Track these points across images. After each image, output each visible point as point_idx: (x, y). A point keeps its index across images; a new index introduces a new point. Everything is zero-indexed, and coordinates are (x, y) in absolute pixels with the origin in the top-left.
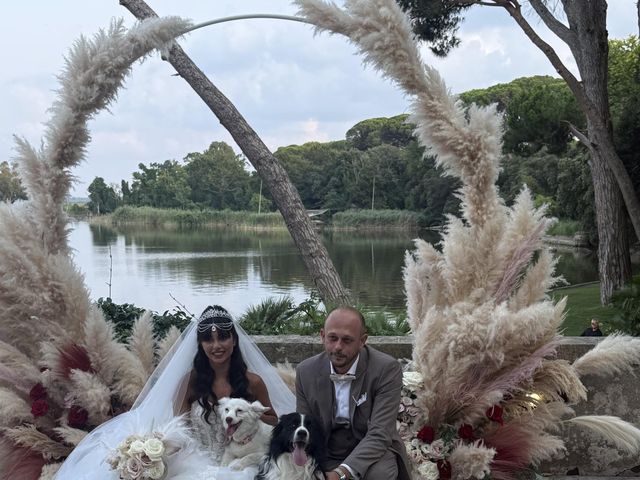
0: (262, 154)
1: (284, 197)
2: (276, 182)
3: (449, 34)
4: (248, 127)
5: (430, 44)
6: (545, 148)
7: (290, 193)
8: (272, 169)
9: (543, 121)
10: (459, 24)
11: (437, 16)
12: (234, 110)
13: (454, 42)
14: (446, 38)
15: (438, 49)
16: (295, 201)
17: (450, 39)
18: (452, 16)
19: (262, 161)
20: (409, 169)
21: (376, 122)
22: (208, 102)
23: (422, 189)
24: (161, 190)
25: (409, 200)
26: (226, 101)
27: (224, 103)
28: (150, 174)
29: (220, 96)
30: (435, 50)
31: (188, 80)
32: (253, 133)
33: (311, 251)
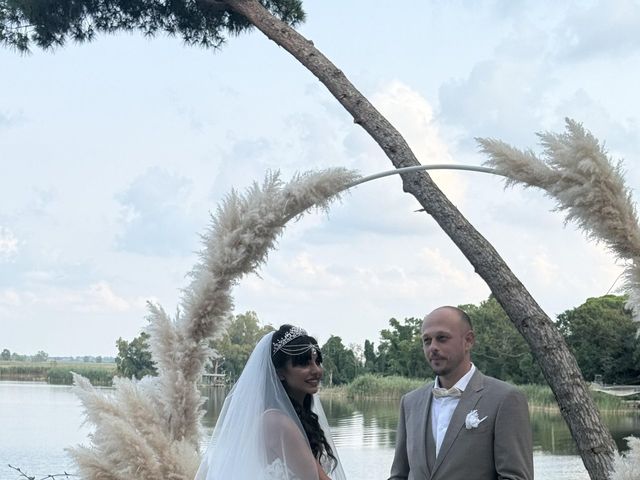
0: (530, 313)
1: (557, 370)
2: (547, 350)
4: (513, 277)
7: (567, 365)
8: (543, 333)
12: (495, 254)
16: (573, 376)
19: (529, 322)
22: (460, 245)
24: (416, 354)
26: (485, 244)
27: (482, 246)
28: (405, 332)
29: (477, 236)
31: (435, 217)
32: (519, 285)
33: (593, 444)
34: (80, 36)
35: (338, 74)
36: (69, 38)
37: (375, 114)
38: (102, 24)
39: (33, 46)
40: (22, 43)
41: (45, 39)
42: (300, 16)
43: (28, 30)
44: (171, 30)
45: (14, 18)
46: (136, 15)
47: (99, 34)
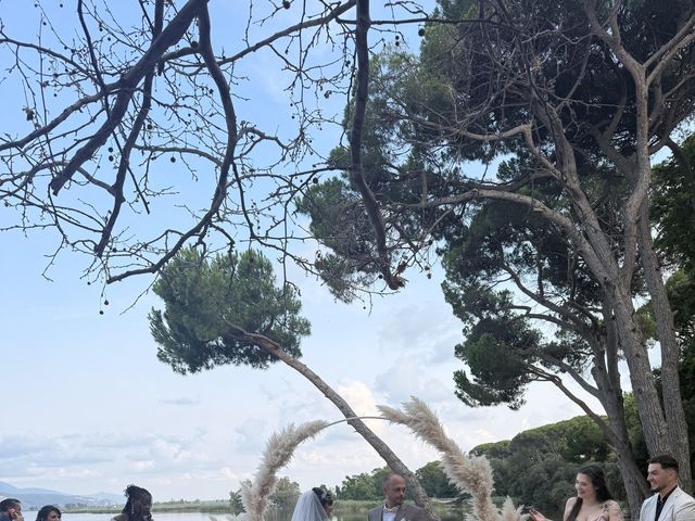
2: (413, 487)
3: (519, 398)
5: (508, 404)
6: (593, 458)
9: (589, 443)
10: (525, 392)
11: (511, 389)
12: (388, 448)
13: (522, 402)
14: (517, 400)
17: (520, 400)
18: (520, 388)
20: (509, 472)
21: (487, 445)
23: (519, 484)
24: (358, 490)
25: (510, 490)
26: (383, 444)
28: (352, 481)
29: (380, 441)
30: (511, 407)
31: (362, 434)
34: (208, 368)
35: (317, 377)
36: (203, 369)
37: (334, 393)
38: (217, 362)
39: (188, 373)
40: (183, 372)
41: (193, 370)
42: (300, 355)
43: (186, 366)
44: (246, 363)
45: (180, 362)
46: (231, 358)
47: (216, 367)
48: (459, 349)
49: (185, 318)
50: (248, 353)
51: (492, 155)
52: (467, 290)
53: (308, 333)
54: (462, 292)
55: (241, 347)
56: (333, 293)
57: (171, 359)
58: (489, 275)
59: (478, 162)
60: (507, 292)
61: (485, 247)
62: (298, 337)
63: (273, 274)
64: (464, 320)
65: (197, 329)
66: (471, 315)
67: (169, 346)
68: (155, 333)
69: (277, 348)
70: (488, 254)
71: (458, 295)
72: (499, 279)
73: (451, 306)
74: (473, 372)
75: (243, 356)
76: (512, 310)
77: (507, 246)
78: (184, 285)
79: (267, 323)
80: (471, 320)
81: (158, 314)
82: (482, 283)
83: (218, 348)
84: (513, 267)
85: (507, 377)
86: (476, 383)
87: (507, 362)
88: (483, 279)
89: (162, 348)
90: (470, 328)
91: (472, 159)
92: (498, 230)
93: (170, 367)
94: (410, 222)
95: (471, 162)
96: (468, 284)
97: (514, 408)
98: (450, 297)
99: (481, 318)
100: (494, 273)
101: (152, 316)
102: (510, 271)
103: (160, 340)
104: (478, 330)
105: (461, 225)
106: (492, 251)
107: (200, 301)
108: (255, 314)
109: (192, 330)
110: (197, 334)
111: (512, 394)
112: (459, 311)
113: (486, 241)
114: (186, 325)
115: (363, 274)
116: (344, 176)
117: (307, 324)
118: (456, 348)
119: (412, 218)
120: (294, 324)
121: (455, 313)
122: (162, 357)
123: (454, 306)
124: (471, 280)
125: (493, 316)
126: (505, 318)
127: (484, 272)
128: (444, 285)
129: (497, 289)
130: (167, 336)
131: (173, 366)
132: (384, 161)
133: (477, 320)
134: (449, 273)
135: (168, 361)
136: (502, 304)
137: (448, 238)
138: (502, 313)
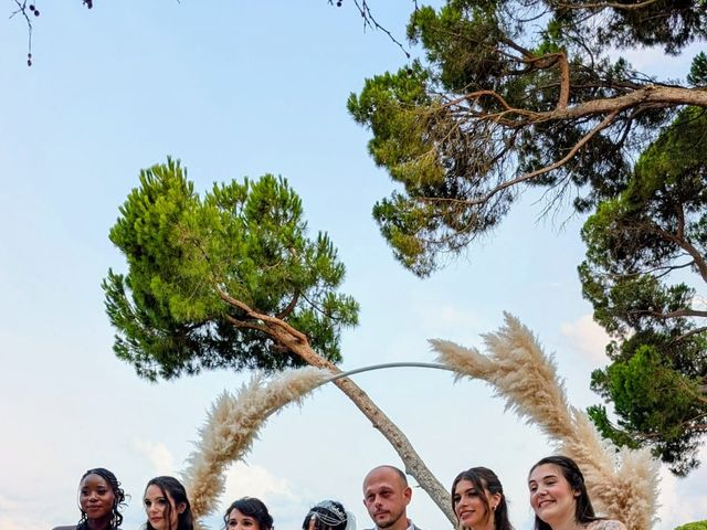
3: (688, 456)
5: (670, 466)
10: (699, 448)
11: (678, 441)
13: (694, 464)
14: (685, 460)
15: (678, 470)
17: (689, 461)
18: (692, 441)
30: (674, 471)
31: (427, 491)
34: (191, 372)
35: (362, 394)
36: (184, 373)
37: (387, 421)
38: (207, 364)
39: (160, 378)
40: (152, 376)
41: (168, 373)
42: (339, 359)
43: (157, 367)
44: (252, 367)
45: (147, 360)
46: (229, 358)
47: (204, 371)
48: (598, 378)
49: (155, 281)
50: (256, 351)
51: (683, 38)
52: (621, 280)
53: (354, 321)
54: (611, 282)
55: (246, 342)
56: (400, 258)
57: (134, 355)
58: (658, 258)
59: (659, 49)
60: (683, 288)
61: (656, 210)
62: (336, 328)
63: (303, 219)
64: (610, 330)
65: (173, 300)
66: (622, 324)
67: (133, 333)
68: (111, 311)
69: (300, 341)
70: (659, 222)
71: (603, 288)
72: (674, 263)
73: (591, 305)
74: (618, 411)
75: (246, 355)
76: (689, 319)
77: (691, 209)
78: (156, 225)
79: (287, 300)
80: (622, 331)
81: (118, 281)
82: (645, 269)
83: (208, 340)
84: (697, 246)
85: (671, 421)
86: (622, 428)
87: (675, 395)
88: (647, 264)
89: (124, 337)
90: (620, 344)
91: (649, 42)
92: (679, 179)
93: (131, 367)
94: (536, 151)
95: (648, 48)
96: (621, 270)
97: (679, 473)
98: (591, 289)
99: (638, 328)
100: (666, 253)
101: (109, 283)
102: (692, 252)
103: (118, 323)
104: (630, 348)
105: (620, 163)
106: (665, 217)
107: (179, 253)
108: (269, 283)
109: (166, 305)
110: (173, 310)
111: (679, 450)
112: (602, 315)
113: (658, 198)
114: (157, 294)
115: (451, 232)
116: (432, 59)
117: (353, 308)
118: (593, 376)
119: (539, 144)
120: (331, 307)
121: (597, 317)
122: (120, 351)
123: (597, 306)
124: (627, 263)
125: (658, 329)
126: (676, 332)
127: (649, 252)
128: (583, 270)
129: (669, 281)
130: (131, 318)
131: (138, 366)
132: (502, 37)
133: (630, 333)
134: (592, 249)
135: (129, 357)
136: (674, 308)
137: (597, 182)
138: (671, 323)
